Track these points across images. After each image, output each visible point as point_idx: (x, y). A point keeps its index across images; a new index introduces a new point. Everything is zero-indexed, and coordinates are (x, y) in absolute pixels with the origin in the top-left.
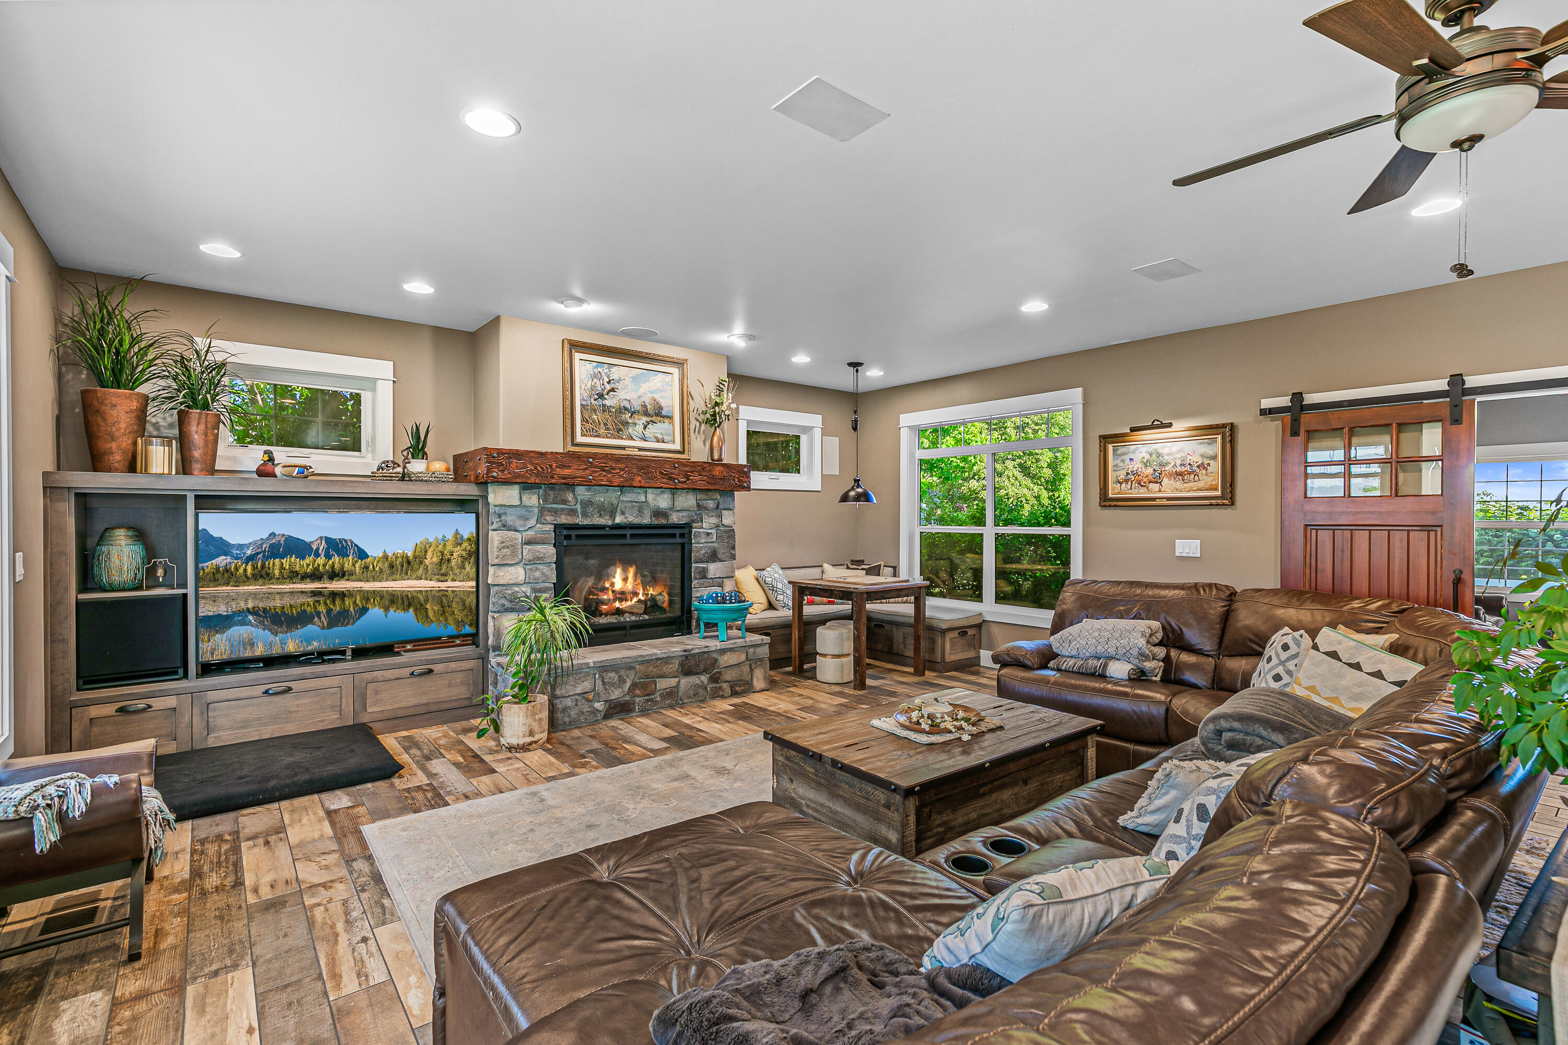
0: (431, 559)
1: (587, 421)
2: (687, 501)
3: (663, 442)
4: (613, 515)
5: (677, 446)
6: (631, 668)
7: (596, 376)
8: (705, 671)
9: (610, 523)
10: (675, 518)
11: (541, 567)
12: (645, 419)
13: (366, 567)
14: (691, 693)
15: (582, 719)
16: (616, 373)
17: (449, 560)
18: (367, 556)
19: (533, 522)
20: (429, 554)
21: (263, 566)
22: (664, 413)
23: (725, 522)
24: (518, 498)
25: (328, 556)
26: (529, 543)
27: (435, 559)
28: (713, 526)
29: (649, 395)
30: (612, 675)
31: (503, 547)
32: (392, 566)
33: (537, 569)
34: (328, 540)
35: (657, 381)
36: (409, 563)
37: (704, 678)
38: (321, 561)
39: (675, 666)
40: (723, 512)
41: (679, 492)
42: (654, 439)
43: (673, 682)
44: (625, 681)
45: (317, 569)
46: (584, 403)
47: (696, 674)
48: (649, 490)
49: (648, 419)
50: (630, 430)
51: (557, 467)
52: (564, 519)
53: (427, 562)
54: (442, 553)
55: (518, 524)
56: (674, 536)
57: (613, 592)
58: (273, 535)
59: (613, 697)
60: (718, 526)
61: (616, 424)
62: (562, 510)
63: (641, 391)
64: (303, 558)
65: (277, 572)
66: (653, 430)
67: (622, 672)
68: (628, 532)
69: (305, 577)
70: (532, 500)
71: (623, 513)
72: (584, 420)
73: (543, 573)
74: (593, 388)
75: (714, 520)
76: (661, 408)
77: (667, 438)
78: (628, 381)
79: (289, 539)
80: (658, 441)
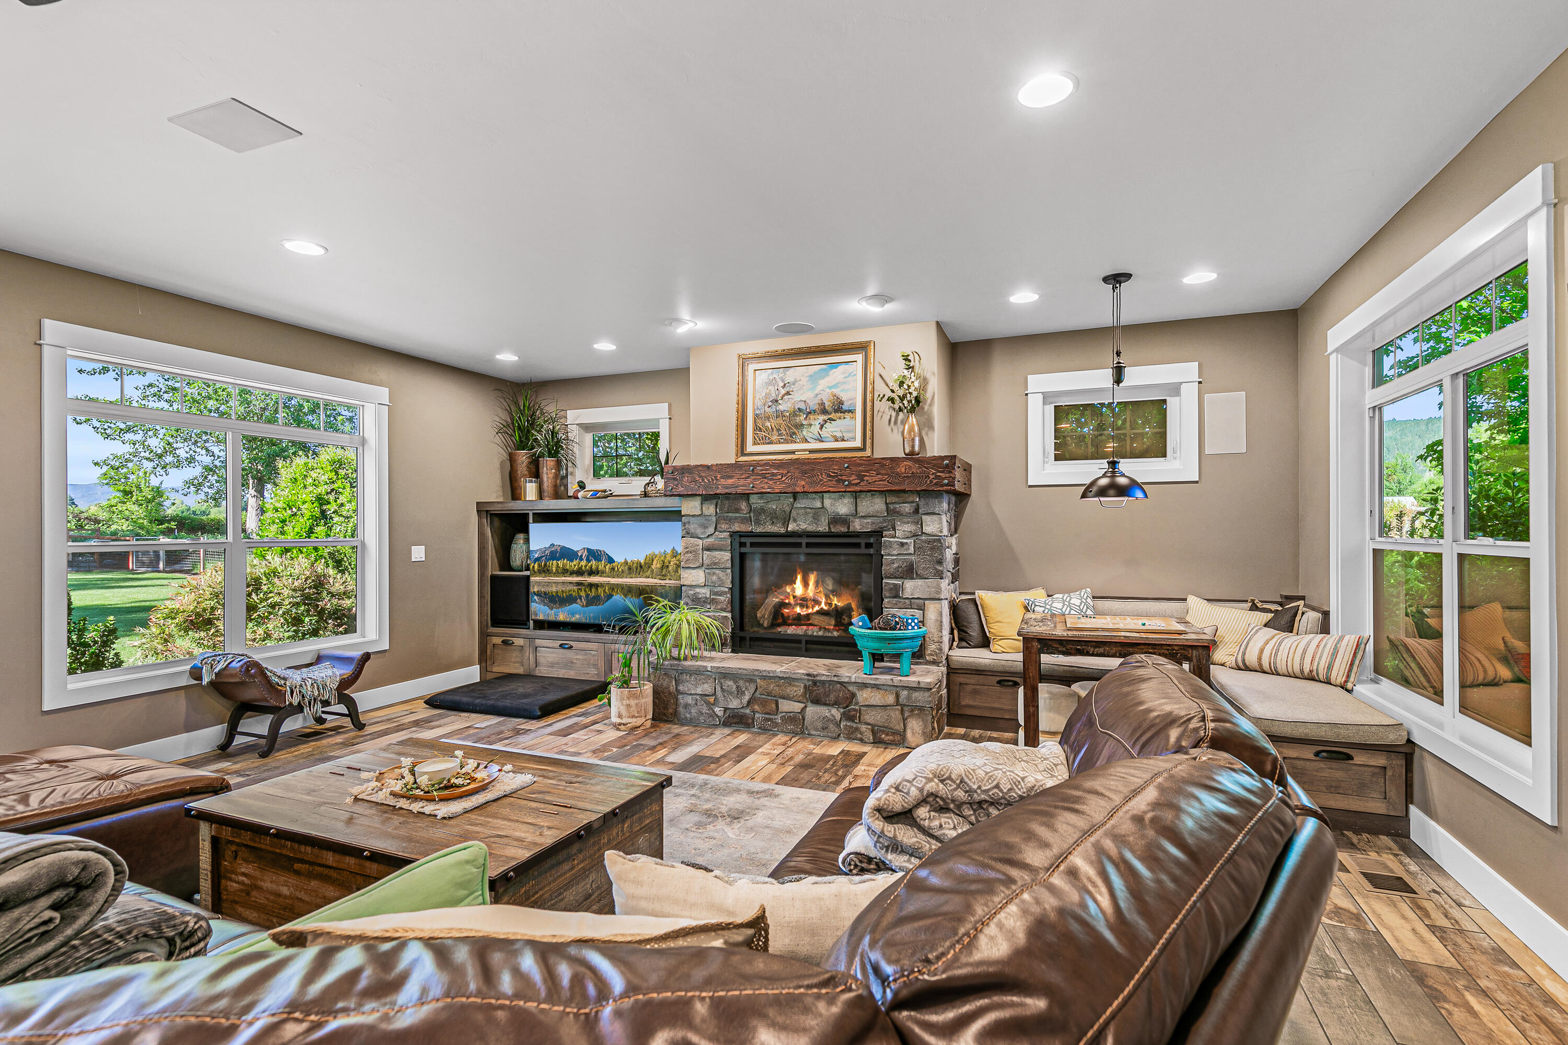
0: (656, 565)
1: (760, 430)
2: (875, 505)
3: (843, 440)
4: (786, 522)
5: (858, 443)
6: (751, 681)
7: (771, 382)
8: (836, 704)
9: (782, 530)
10: (857, 525)
11: (717, 572)
12: (821, 418)
13: (613, 569)
14: (820, 725)
15: (702, 719)
16: (790, 376)
17: (667, 567)
18: (614, 562)
19: (711, 530)
20: (655, 562)
21: (545, 565)
22: (845, 407)
23: (928, 529)
24: (699, 508)
25: (588, 561)
26: (708, 549)
27: (658, 566)
28: (909, 534)
29: (828, 390)
30: (731, 683)
31: (687, 552)
32: (630, 569)
33: (714, 573)
34: (589, 550)
35: (837, 374)
36: (641, 567)
37: (836, 713)
38: (583, 563)
39: (799, 690)
40: (924, 517)
41: (863, 495)
42: (832, 439)
43: (797, 707)
44: (743, 693)
45: (581, 568)
46: (757, 412)
47: (825, 704)
48: (826, 495)
49: (826, 417)
50: (804, 433)
51: (721, 478)
52: (737, 527)
53: (653, 567)
54: (663, 562)
55: (699, 531)
56: (857, 545)
57: (794, 597)
58: (553, 545)
59: (731, 706)
60: (915, 535)
61: (790, 428)
62: (736, 518)
63: (819, 388)
64: (572, 561)
65: (554, 569)
66: (832, 429)
67: (741, 683)
68: (804, 541)
69: (572, 573)
70: (710, 509)
71: (795, 520)
72: (757, 428)
73: (719, 578)
74: (767, 395)
75: (910, 528)
76: (841, 403)
77: (847, 435)
78: (804, 381)
79: (563, 548)
80: (837, 440)
